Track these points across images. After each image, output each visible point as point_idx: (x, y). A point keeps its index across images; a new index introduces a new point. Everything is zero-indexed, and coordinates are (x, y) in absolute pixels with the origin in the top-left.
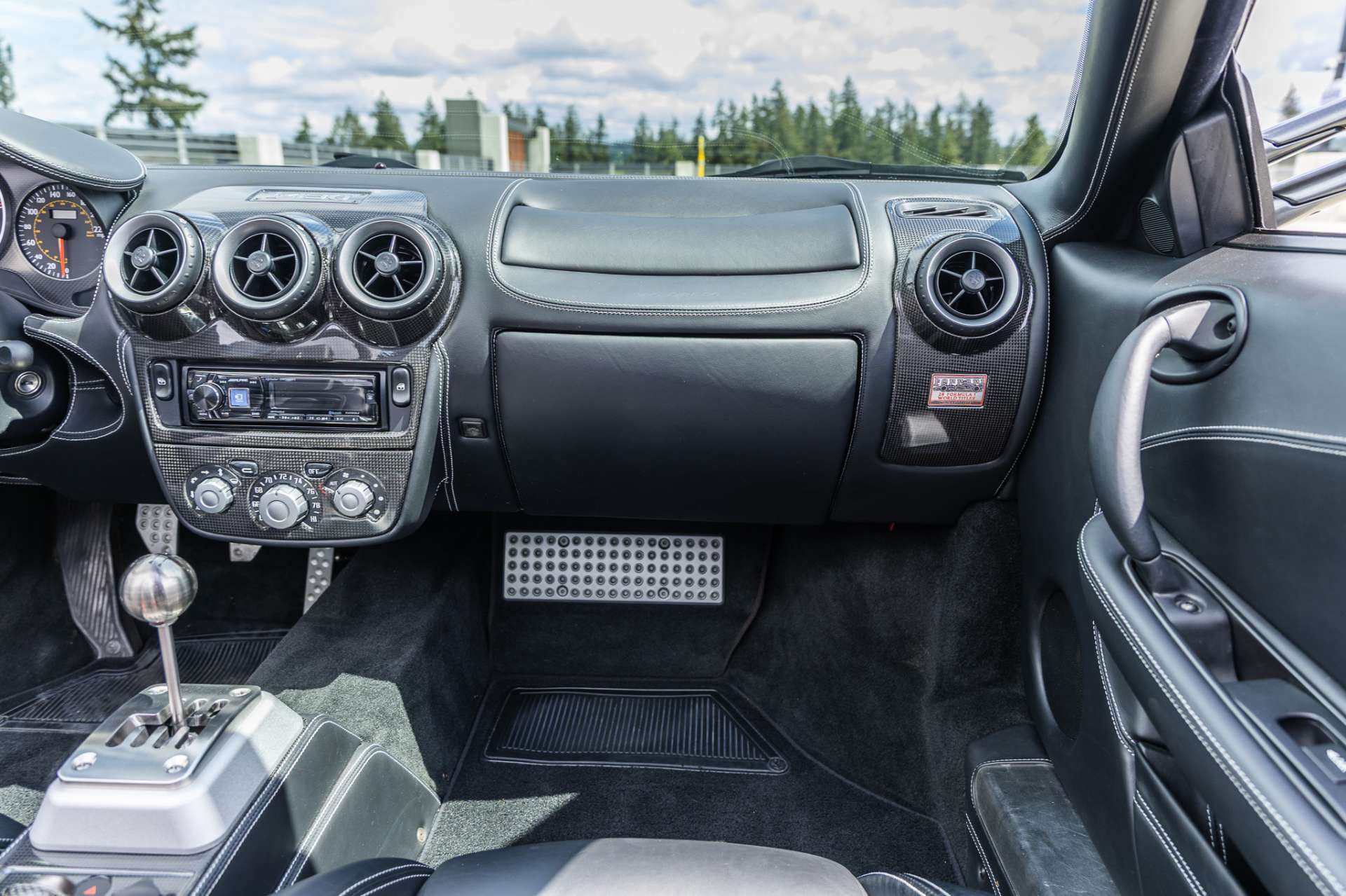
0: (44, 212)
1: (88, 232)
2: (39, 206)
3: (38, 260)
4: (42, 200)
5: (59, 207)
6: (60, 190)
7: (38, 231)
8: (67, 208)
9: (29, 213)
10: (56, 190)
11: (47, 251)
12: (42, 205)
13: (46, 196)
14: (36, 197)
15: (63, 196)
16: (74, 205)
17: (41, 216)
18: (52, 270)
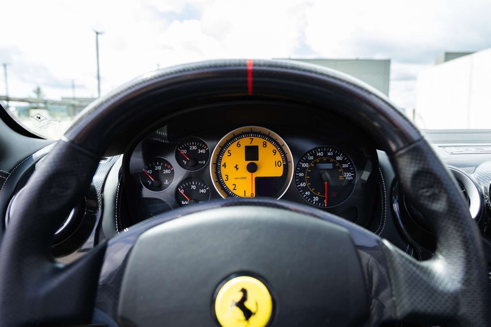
0: (313, 165)
1: (340, 177)
2: (309, 162)
3: (307, 196)
4: (311, 158)
5: (322, 162)
6: (323, 151)
7: (308, 177)
8: (328, 162)
9: (303, 165)
10: (321, 152)
11: (313, 189)
12: (311, 160)
13: (315, 155)
14: (308, 156)
15: (325, 154)
16: (332, 160)
17: (310, 168)
18: (316, 201)
